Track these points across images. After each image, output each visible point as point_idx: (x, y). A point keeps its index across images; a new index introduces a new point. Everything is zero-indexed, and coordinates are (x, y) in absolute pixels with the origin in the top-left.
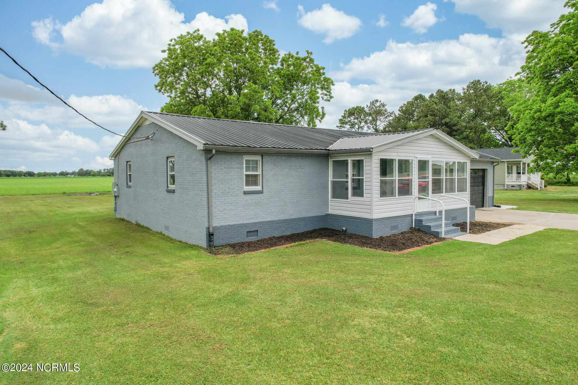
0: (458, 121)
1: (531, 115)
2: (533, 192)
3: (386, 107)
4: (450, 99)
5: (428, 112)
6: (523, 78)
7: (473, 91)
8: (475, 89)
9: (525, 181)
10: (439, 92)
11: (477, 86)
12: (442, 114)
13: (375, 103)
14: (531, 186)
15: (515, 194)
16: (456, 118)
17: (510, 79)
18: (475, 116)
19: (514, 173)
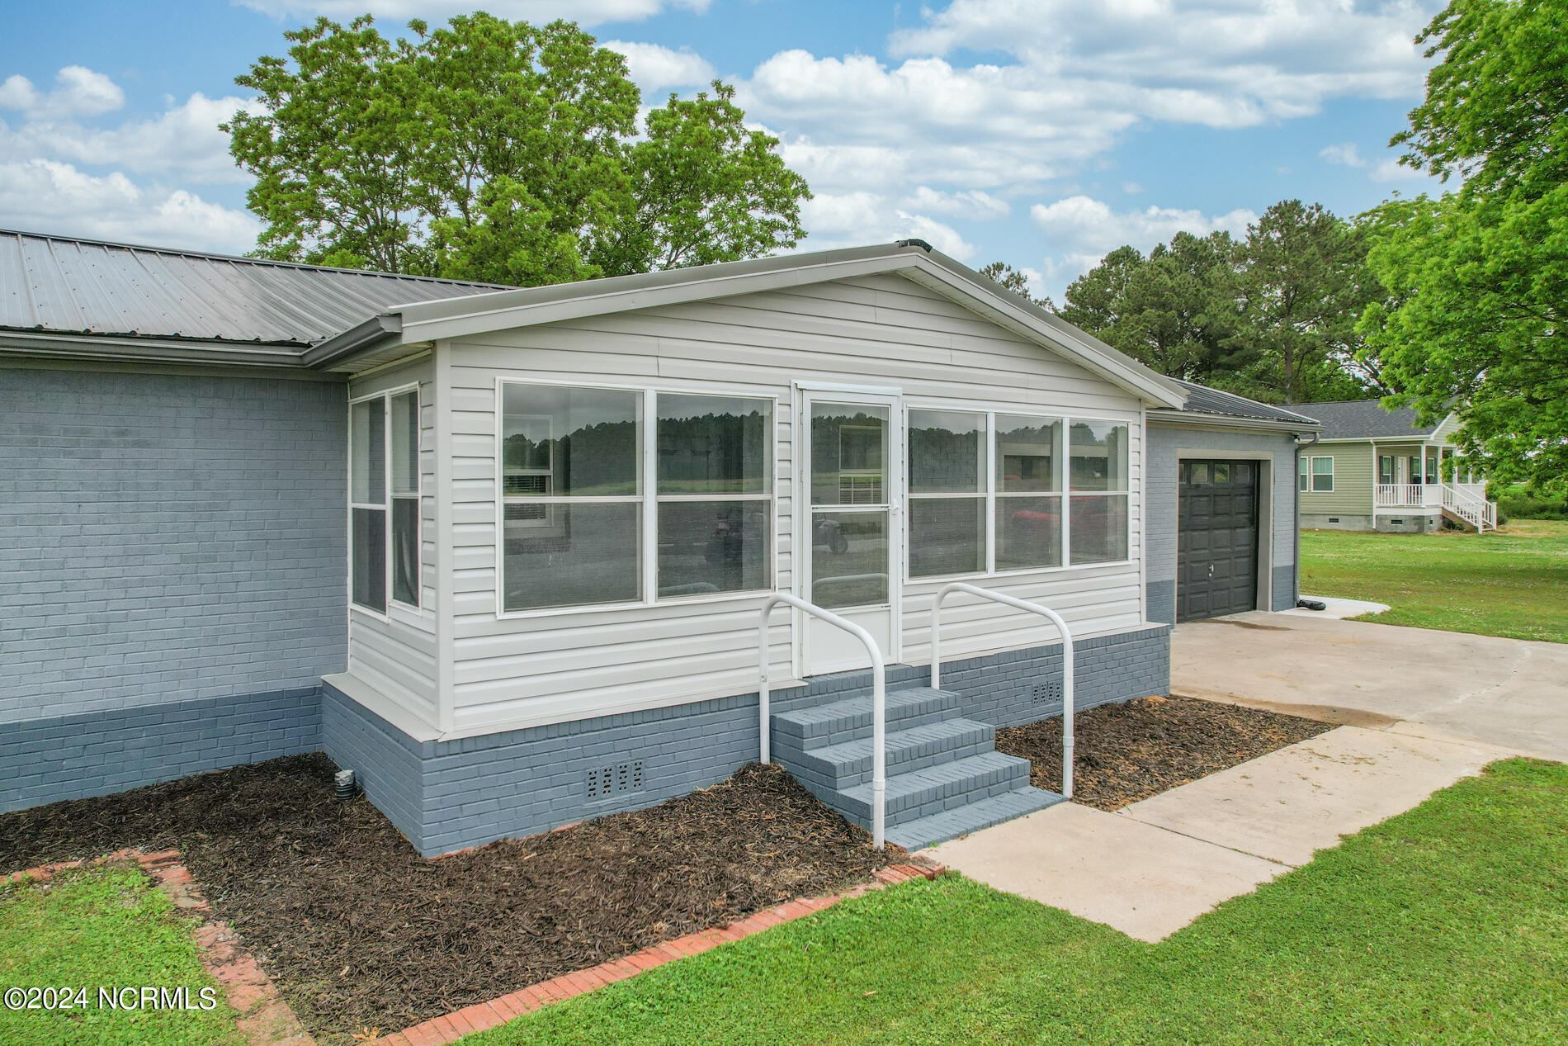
0: (1234, 321)
1: (1443, 271)
2: (1460, 539)
3: (1025, 285)
4: (1213, 258)
5: (1144, 295)
6: (1419, 153)
7: (1278, 235)
8: (1287, 227)
9: (1437, 506)
10: (1182, 239)
11: (1291, 217)
12: (1186, 303)
13: (994, 274)
14: (1456, 522)
15: (1401, 547)
16: (1227, 312)
17: (1392, 199)
18: (1287, 310)
19: (1400, 479)
